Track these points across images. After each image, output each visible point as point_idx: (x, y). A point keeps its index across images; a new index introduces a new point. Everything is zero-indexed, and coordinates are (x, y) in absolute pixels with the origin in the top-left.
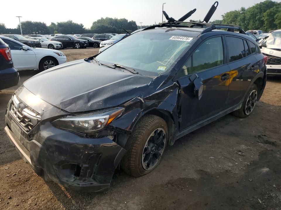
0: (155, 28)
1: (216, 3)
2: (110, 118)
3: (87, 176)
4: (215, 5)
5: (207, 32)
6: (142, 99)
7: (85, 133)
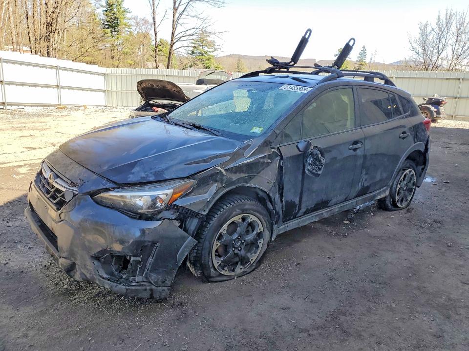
0: (260, 74)
1: (352, 41)
2: (174, 193)
3: (138, 273)
4: (351, 44)
5: (330, 80)
6: (223, 170)
7: (138, 214)
